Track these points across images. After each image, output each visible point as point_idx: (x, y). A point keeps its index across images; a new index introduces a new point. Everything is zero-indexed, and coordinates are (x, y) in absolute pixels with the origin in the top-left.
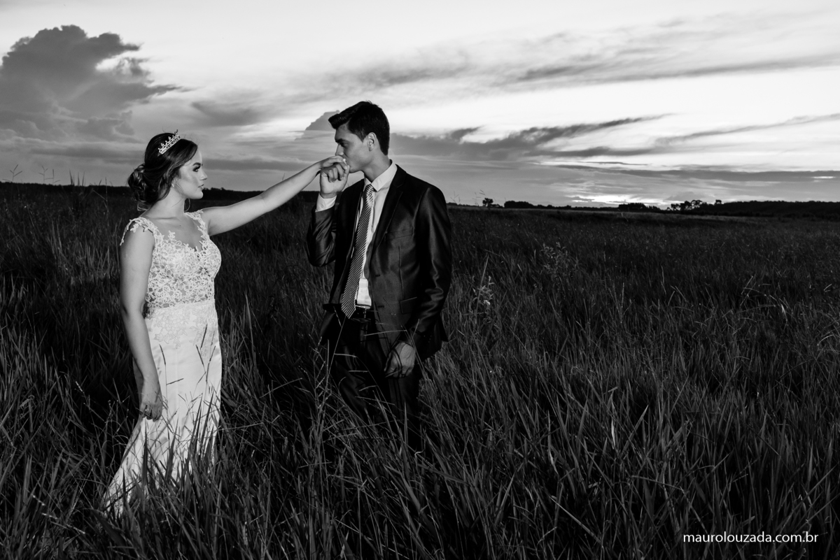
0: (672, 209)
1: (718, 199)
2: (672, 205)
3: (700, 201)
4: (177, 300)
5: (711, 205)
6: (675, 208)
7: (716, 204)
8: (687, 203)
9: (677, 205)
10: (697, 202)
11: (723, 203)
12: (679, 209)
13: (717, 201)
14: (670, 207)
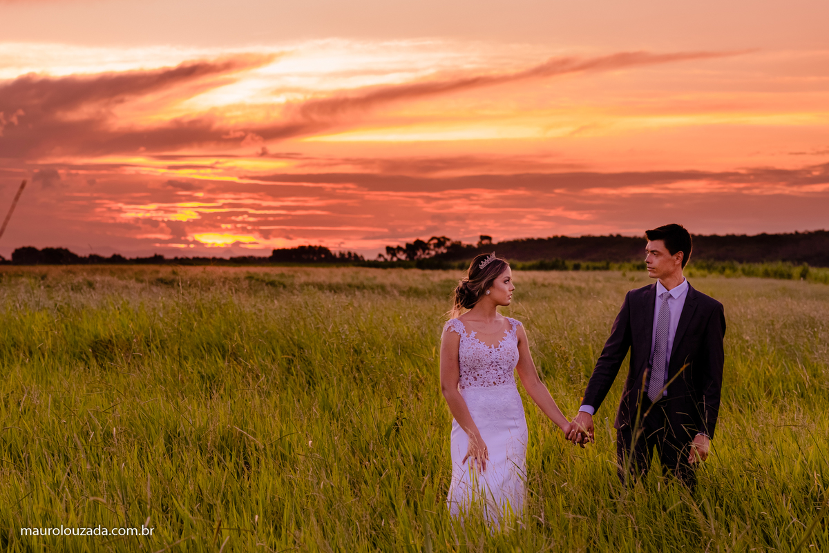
0: (388, 257)
1: (484, 234)
2: (389, 249)
3: (446, 239)
4: (470, 384)
5: (470, 247)
6: (394, 255)
7: (480, 243)
8: (419, 245)
9: (399, 248)
10: (441, 242)
11: (494, 242)
12: (403, 257)
13: (483, 238)
14: (384, 252)
